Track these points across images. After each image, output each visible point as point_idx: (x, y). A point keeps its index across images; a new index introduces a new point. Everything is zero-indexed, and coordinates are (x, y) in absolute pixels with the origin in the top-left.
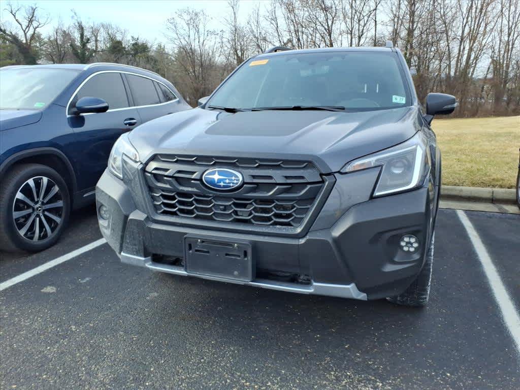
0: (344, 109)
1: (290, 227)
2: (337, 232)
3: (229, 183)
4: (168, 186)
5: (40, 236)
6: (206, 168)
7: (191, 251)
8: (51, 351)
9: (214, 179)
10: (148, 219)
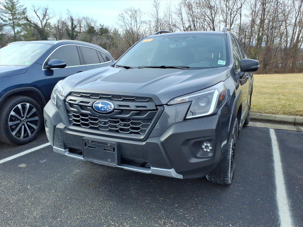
0: (189, 68)
1: (139, 135)
2: (163, 139)
3: (107, 109)
4: (75, 110)
5: (24, 136)
6: (95, 100)
7: (86, 147)
8: (13, 199)
9: (99, 107)
10: (66, 128)
